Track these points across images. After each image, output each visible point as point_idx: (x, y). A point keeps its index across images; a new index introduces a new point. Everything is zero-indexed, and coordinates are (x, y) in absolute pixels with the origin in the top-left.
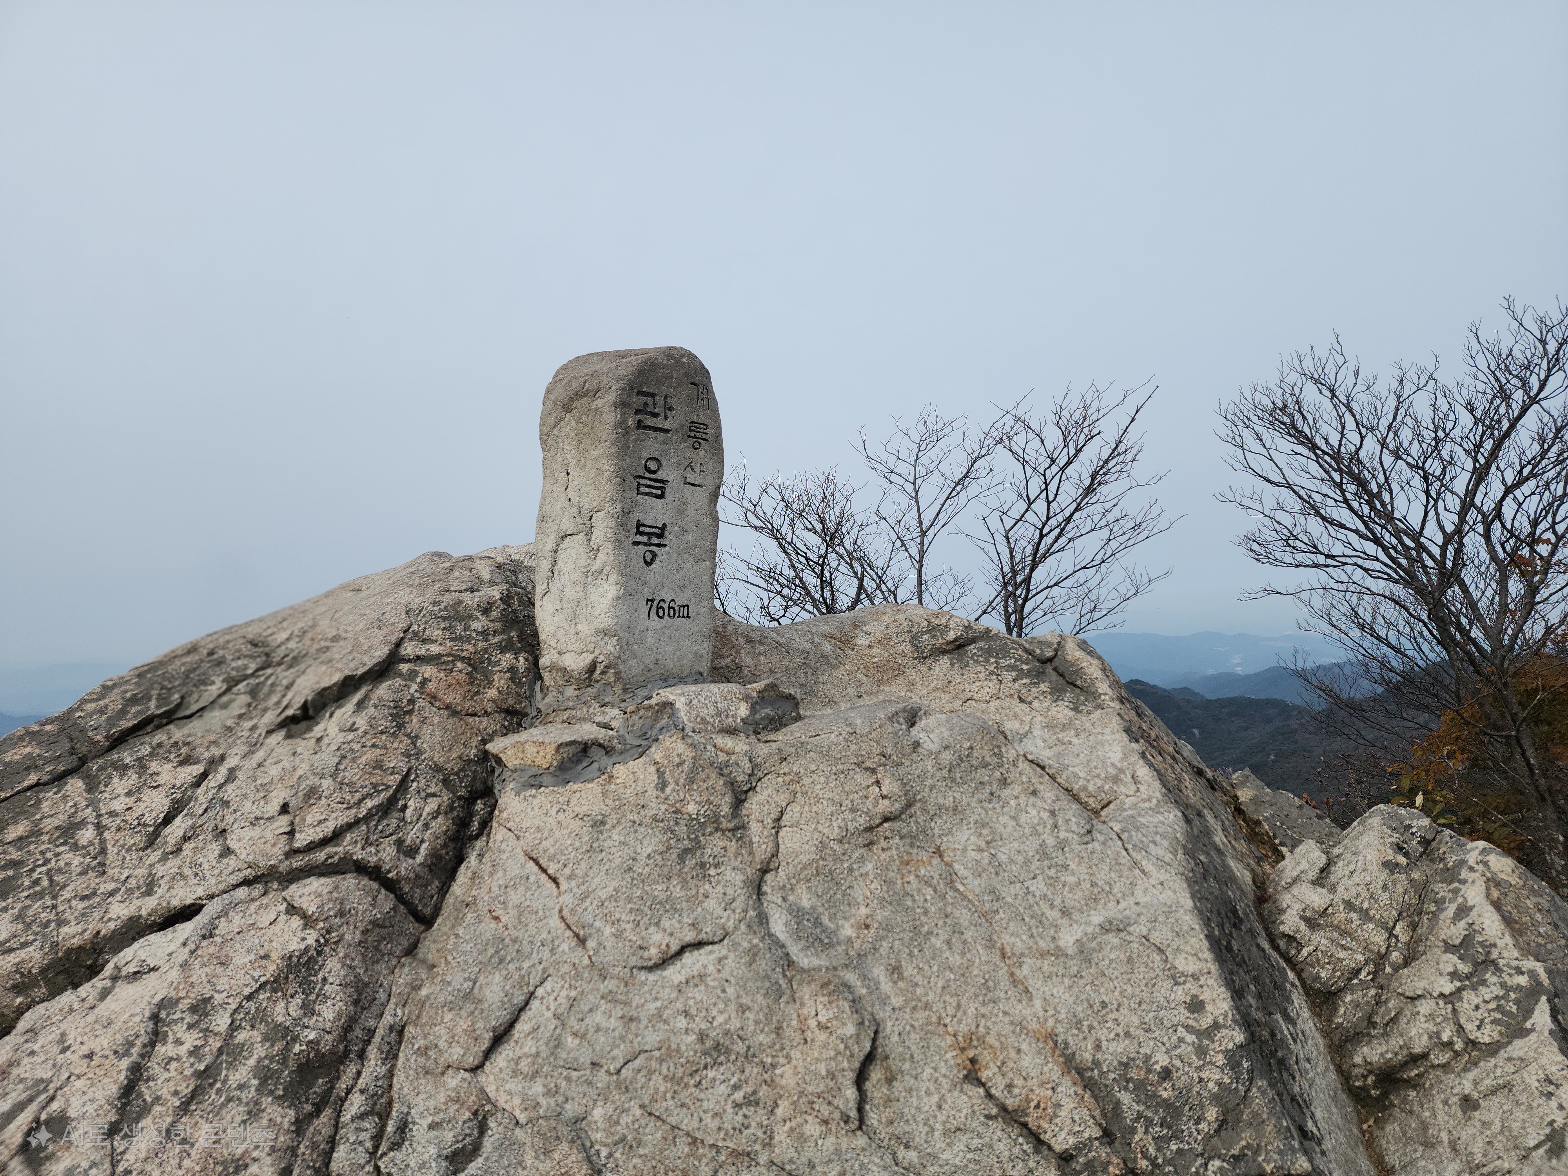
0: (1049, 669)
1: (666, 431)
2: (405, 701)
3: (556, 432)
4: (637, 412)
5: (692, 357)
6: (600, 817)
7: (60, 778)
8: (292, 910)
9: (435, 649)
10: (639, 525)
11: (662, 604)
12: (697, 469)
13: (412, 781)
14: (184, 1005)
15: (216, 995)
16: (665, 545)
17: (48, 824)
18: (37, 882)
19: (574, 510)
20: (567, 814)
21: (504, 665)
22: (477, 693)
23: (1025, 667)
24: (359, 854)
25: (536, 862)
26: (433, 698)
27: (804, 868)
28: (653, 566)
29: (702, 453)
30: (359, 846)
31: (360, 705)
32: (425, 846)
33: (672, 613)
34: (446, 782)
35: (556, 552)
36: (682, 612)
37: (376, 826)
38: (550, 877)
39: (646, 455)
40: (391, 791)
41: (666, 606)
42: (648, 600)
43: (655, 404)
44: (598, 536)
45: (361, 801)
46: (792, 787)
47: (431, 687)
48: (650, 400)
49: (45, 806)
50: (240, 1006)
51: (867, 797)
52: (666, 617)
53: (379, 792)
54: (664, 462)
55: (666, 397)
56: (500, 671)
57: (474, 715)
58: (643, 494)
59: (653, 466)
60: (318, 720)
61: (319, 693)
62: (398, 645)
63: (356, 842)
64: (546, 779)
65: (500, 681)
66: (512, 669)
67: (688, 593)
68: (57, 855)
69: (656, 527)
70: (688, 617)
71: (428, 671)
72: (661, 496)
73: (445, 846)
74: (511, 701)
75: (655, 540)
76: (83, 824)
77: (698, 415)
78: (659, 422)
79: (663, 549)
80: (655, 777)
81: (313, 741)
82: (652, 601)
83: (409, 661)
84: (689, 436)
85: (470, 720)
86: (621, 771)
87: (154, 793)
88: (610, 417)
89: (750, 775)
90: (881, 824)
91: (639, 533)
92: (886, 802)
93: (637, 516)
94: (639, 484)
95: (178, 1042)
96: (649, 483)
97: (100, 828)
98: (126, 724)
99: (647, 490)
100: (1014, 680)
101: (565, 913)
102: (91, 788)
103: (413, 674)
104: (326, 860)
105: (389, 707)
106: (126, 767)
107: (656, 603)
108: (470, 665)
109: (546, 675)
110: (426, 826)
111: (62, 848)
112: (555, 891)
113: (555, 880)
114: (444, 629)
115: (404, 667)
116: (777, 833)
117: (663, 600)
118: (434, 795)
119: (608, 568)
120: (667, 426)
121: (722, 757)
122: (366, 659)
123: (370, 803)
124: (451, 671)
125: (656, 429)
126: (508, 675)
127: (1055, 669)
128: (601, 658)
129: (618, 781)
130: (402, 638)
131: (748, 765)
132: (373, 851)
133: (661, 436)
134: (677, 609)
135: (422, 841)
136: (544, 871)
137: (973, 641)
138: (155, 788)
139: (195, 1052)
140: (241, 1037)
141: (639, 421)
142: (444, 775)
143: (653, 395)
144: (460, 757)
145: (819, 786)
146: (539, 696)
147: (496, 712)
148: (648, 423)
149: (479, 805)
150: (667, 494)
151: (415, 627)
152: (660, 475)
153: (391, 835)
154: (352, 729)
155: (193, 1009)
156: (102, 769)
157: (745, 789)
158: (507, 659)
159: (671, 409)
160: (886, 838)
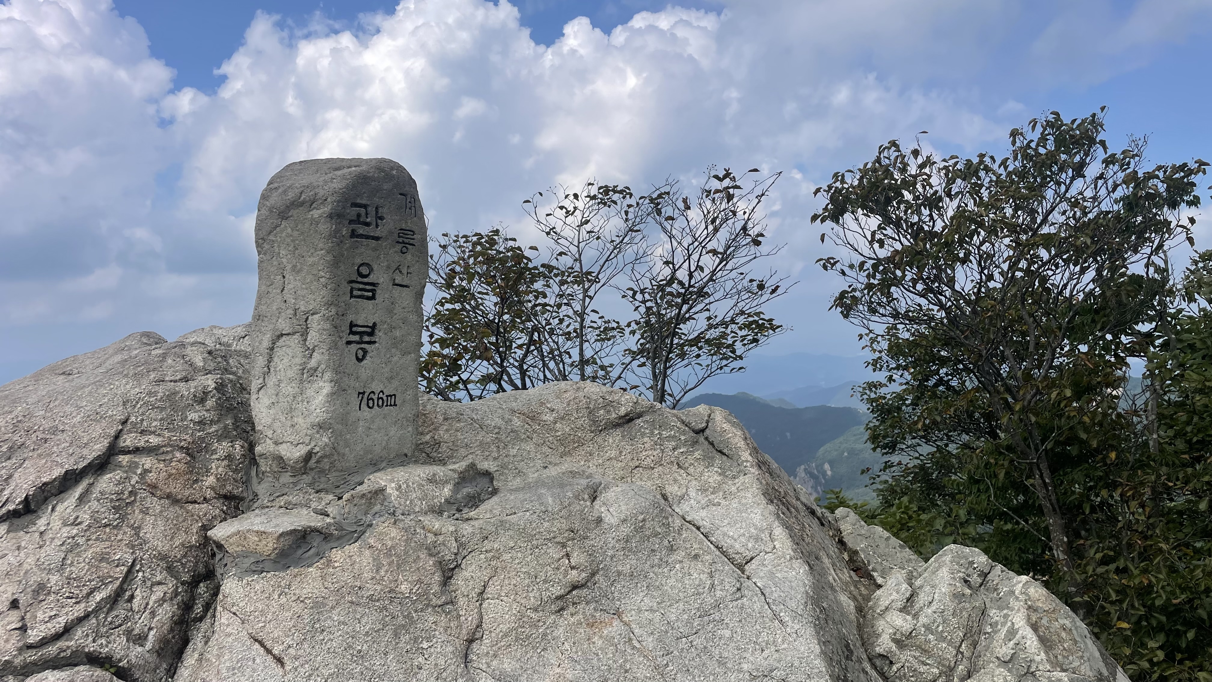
0: (702, 439)
1: (377, 239)
2: (126, 492)
3: (271, 237)
4: (351, 222)
5: (401, 169)
9: (154, 440)
10: (352, 325)
11: (372, 396)
12: (405, 271)
13: (138, 571)
19: (290, 311)
20: (288, 597)
21: (221, 453)
22: (196, 481)
23: (683, 438)
24: (91, 647)
25: (262, 644)
26: (153, 488)
27: (506, 635)
28: (365, 362)
29: (409, 256)
30: (90, 639)
31: (82, 499)
32: (152, 633)
33: (380, 403)
34: (170, 569)
35: (272, 349)
36: (389, 401)
37: (106, 618)
38: (275, 657)
39: (359, 261)
40: (118, 583)
41: (375, 397)
42: (359, 393)
43: (367, 214)
44: (313, 337)
45: (89, 594)
46: (493, 563)
47: (151, 477)
48: (362, 211)
51: (558, 569)
52: (376, 407)
53: (106, 584)
54: (375, 267)
55: (377, 208)
56: (218, 460)
57: (195, 502)
58: (355, 297)
59: (364, 270)
60: (40, 513)
61: (40, 488)
62: (117, 437)
63: (87, 635)
64: (267, 565)
65: (218, 467)
66: (229, 457)
67: (395, 383)
69: (367, 327)
70: (395, 405)
71: (147, 462)
72: (373, 298)
73: (172, 630)
74: (229, 488)
75: (366, 338)
77: (406, 222)
78: (369, 231)
79: (373, 346)
81: (37, 535)
82: (364, 393)
83: (129, 452)
84: (398, 242)
85: (190, 507)
86: (337, 555)
88: (325, 227)
89: (456, 554)
90: (570, 592)
91: (352, 333)
92: (574, 572)
93: (351, 317)
94: (352, 288)
96: (361, 286)
99: (359, 293)
100: (674, 449)
103: (132, 466)
104: (59, 654)
105: (112, 500)
107: (366, 394)
108: (188, 454)
109: (261, 462)
110: (153, 614)
112: (280, 671)
113: (279, 661)
114: (161, 420)
115: (124, 459)
116: (481, 605)
117: (373, 392)
118: (159, 583)
119: (323, 366)
120: (377, 234)
121: (431, 538)
122: (85, 452)
123: (98, 597)
124: (171, 460)
125: (367, 237)
126: (226, 462)
127: (706, 439)
128: (317, 449)
129: (336, 565)
130: (121, 430)
131: (454, 544)
132: (104, 642)
133: (373, 243)
134: (385, 398)
135: (150, 629)
136: (269, 651)
137: (640, 416)
141: (353, 231)
142: (167, 562)
143: (365, 206)
144: (183, 545)
145: (517, 561)
146: (255, 480)
147: (215, 498)
148: (361, 232)
149: (202, 588)
150: (377, 296)
151: (133, 419)
152: (371, 279)
153: (120, 625)
154: (75, 523)
157: (452, 566)
158: (222, 448)
159: (382, 218)
160: (573, 604)
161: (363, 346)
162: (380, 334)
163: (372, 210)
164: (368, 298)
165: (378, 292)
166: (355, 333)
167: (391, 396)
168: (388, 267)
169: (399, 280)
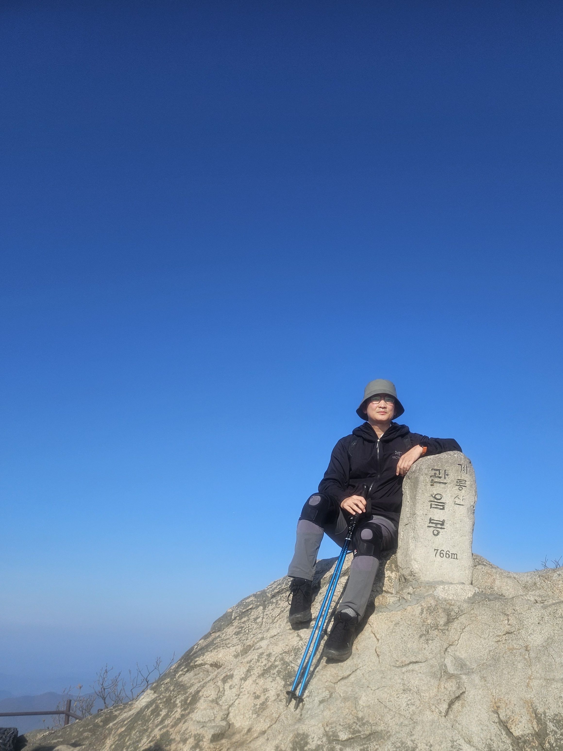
1: (445, 483)
4: (430, 477)
6: (398, 622)
7: (257, 607)
8: (298, 636)
10: (431, 519)
11: (442, 552)
12: (461, 498)
14: (265, 654)
15: (273, 653)
16: (444, 528)
17: (252, 618)
18: (245, 632)
20: (389, 621)
25: (374, 635)
28: (439, 536)
29: (463, 491)
33: (447, 556)
36: (454, 556)
38: (377, 639)
39: (435, 493)
41: (444, 553)
42: (435, 549)
43: (440, 473)
46: (473, 619)
49: (252, 614)
50: (278, 656)
51: (502, 624)
52: (445, 557)
54: (444, 495)
55: (445, 471)
58: (433, 508)
59: (438, 497)
67: (457, 548)
68: (251, 625)
69: (440, 521)
70: (457, 559)
72: (443, 509)
75: (439, 526)
76: (260, 617)
77: (461, 477)
78: (441, 480)
79: (443, 530)
80: (420, 611)
82: (438, 550)
84: (456, 485)
86: (409, 608)
87: (278, 609)
89: (457, 613)
90: (504, 634)
92: (509, 627)
93: (430, 516)
94: (431, 504)
95: (262, 662)
96: (436, 503)
97: (263, 618)
98: (276, 591)
99: (435, 506)
101: (377, 650)
102: (264, 609)
106: (273, 603)
107: (439, 551)
111: (253, 623)
112: (377, 642)
116: (462, 633)
117: (443, 550)
120: (445, 481)
125: (440, 483)
129: (407, 611)
131: (458, 610)
133: (443, 485)
134: (450, 555)
136: (376, 637)
138: (278, 608)
139: (265, 665)
140: (277, 663)
141: (432, 480)
143: (439, 470)
148: (436, 481)
150: (445, 508)
152: (442, 501)
155: (267, 655)
156: (268, 603)
157: (454, 618)
159: (448, 475)
160: (505, 639)
161: (437, 529)
162: (448, 525)
163: (442, 472)
164: (441, 509)
165: (446, 507)
166: (433, 523)
167: (454, 554)
168: (451, 496)
169: (458, 501)
